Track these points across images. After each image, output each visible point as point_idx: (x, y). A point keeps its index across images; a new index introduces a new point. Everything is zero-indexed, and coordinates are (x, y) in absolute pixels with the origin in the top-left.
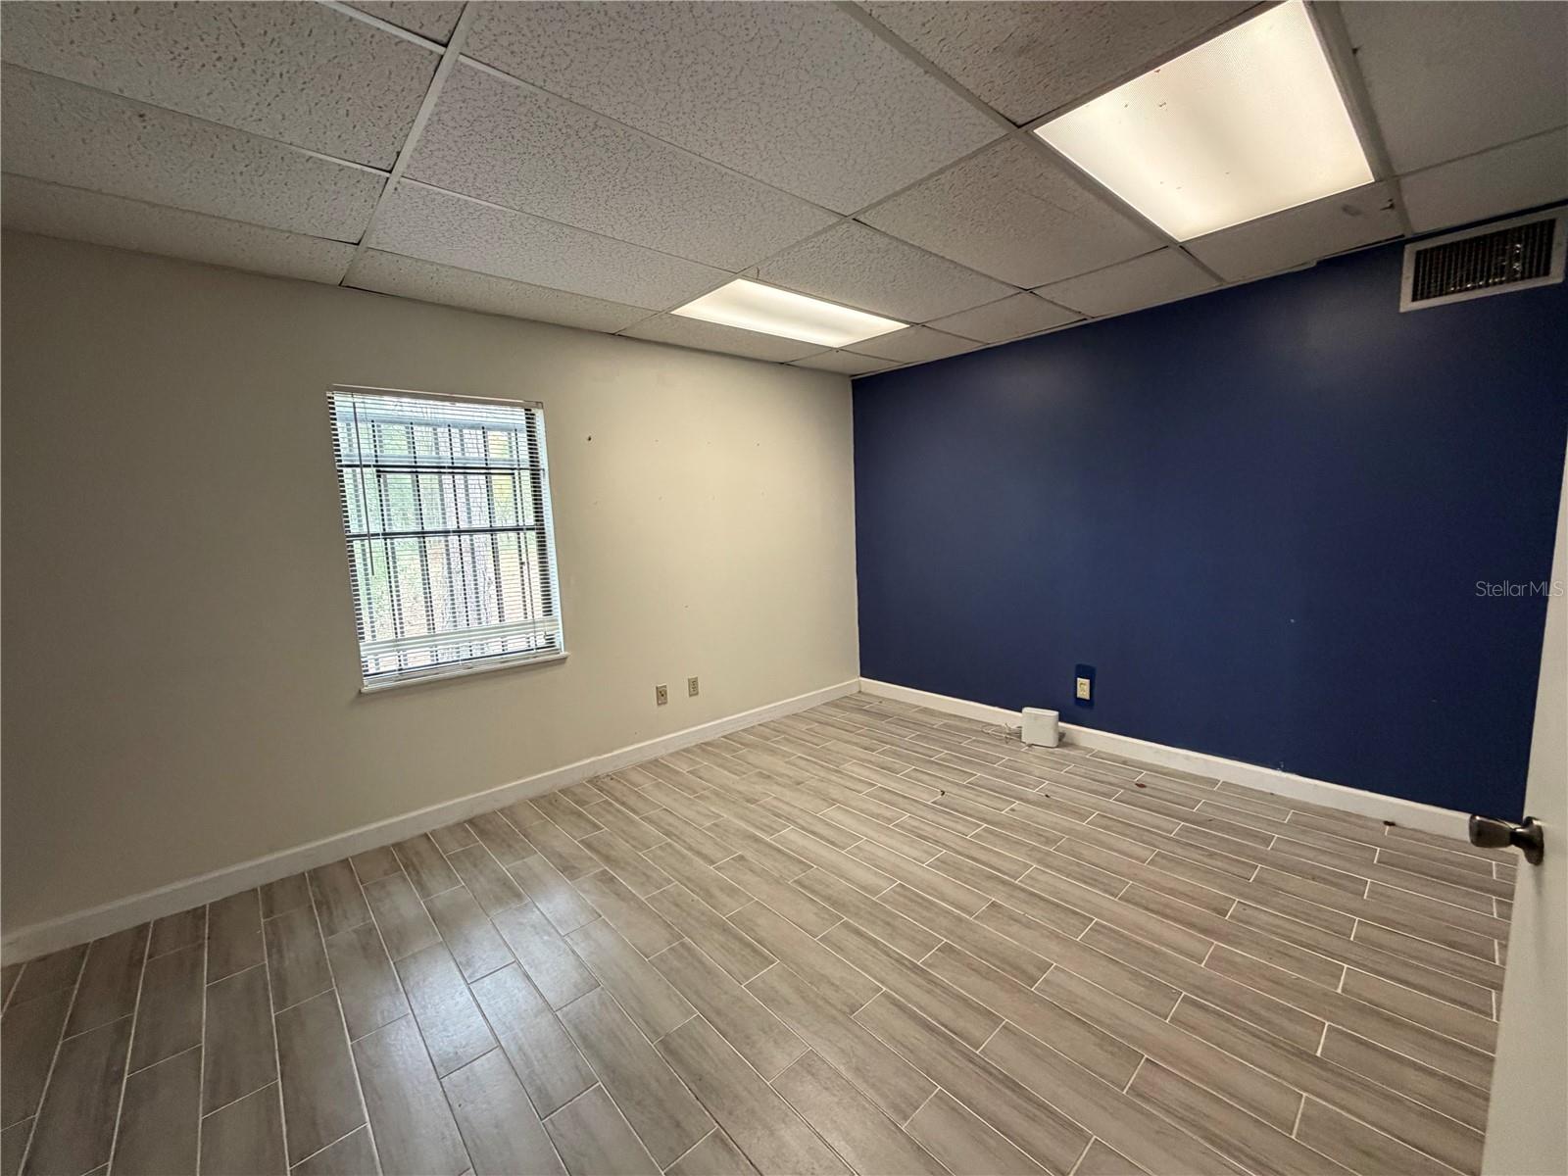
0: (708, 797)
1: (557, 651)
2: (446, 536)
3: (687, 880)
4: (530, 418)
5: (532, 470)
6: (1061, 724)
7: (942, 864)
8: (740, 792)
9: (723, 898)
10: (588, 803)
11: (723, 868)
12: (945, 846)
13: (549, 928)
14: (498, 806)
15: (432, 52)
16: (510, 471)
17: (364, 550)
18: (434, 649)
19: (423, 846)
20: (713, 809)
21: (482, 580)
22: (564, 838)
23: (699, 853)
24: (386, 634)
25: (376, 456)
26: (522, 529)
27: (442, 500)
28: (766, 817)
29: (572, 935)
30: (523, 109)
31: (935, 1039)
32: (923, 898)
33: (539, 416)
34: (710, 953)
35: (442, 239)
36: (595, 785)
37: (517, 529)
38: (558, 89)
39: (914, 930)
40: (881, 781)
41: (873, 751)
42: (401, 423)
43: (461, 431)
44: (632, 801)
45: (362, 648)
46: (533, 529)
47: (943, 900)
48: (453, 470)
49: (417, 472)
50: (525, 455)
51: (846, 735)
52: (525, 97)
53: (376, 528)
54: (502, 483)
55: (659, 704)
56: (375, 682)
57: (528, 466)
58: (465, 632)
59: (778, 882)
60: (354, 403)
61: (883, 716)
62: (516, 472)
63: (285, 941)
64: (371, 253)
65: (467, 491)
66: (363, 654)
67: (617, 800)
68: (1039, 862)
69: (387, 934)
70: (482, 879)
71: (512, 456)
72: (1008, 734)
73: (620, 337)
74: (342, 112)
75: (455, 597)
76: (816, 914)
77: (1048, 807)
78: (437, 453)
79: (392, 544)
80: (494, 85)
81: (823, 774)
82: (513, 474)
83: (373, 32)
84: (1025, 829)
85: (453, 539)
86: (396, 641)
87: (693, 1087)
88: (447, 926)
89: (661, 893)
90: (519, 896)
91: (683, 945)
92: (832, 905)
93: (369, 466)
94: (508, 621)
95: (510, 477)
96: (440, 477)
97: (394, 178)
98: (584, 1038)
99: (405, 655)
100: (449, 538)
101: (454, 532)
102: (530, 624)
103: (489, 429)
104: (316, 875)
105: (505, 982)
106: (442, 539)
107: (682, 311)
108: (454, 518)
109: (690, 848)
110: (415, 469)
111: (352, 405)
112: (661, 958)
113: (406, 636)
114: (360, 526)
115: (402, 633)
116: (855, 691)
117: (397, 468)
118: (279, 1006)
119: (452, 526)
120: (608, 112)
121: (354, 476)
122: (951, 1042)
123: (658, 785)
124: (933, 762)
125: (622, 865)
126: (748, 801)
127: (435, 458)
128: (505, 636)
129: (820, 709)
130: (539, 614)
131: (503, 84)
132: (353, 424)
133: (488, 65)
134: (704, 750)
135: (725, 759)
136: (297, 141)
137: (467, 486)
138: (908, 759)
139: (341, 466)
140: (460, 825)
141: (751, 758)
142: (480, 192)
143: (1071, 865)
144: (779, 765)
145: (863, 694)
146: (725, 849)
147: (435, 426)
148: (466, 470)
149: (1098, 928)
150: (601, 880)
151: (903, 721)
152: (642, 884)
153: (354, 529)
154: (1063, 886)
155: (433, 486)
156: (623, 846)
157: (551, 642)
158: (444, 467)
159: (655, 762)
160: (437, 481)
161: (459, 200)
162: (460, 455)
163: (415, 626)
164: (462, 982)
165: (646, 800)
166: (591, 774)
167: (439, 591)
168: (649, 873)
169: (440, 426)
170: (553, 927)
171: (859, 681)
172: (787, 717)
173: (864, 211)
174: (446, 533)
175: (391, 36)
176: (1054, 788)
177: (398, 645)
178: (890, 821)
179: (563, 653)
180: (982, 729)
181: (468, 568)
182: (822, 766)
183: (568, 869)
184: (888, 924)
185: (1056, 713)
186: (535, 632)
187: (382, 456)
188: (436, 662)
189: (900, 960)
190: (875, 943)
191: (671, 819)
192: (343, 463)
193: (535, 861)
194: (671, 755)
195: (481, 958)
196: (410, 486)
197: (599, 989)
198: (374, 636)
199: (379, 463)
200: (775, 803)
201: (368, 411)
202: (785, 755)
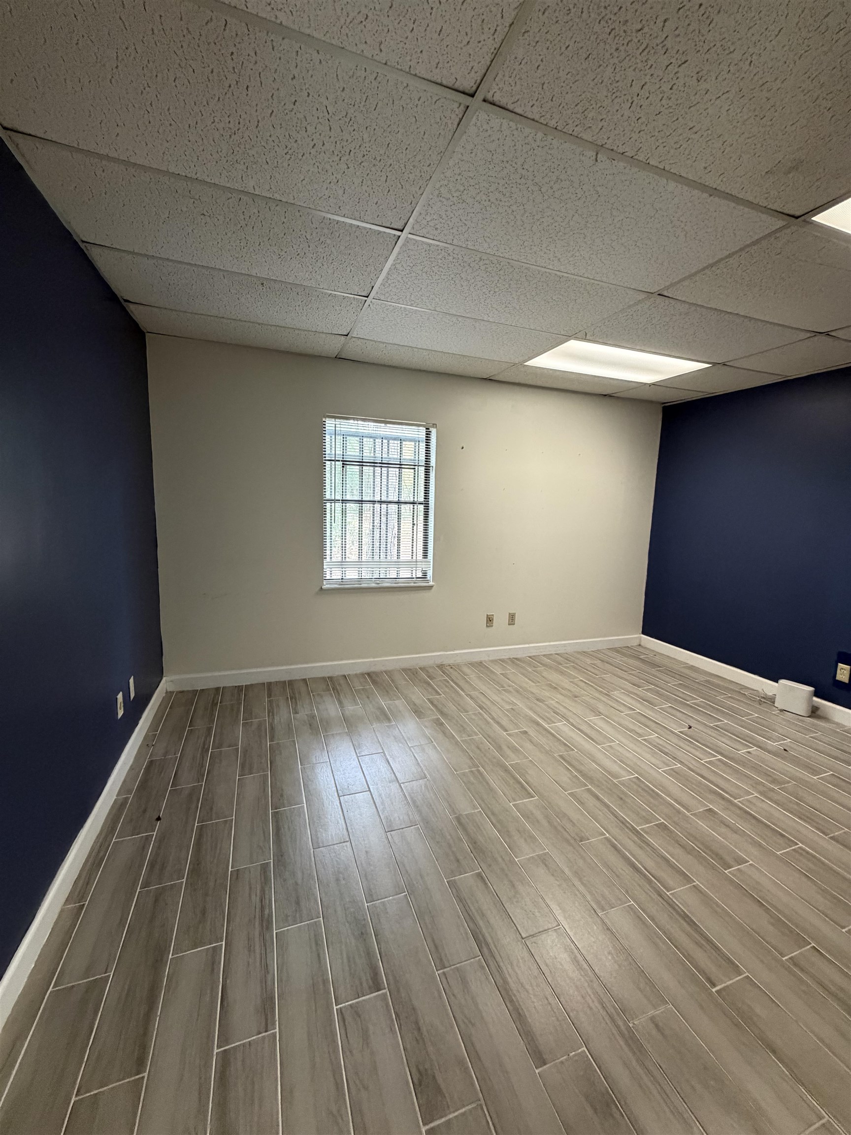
0: (510, 692)
1: (428, 581)
2: (374, 504)
3: (488, 737)
4: (428, 434)
5: (426, 467)
6: (815, 699)
7: (675, 773)
8: (532, 693)
9: (509, 752)
10: (435, 678)
11: (513, 736)
12: (681, 763)
13: (403, 741)
14: (383, 669)
15: (395, 235)
16: (413, 467)
17: (331, 509)
18: (360, 569)
19: (342, 681)
20: (512, 699)
21: (391, 535)
22: (418, 695)
23: (498, 723)
24: (337, 557)
25: (343, 455)
26: (416, 503)
27: (374, 482)
28: (548, 713)
29: (415, 748)
30: (440, 257)
31: (638, 876)
32: (653, 791)
33: (434, 431)
34: (494, 781)
35: (391, 330)
36: (441, 669)
37: (413, 503)
38: (460, 244)
39: (640, 808)
40: (639, 708)
41: (639, 687)
42: (357, 436)
43: (388, 441)
44: (462, 683)
45: (325, 564)
46: (422, 504)
47: (669, 796)
48: (382, 464)
49: (362, 465)
50: (423, 457)
51: (619, 672)
52: (442, 250)
53: (339, 497)
54: (407, 473)
55: (487, 626)
56: (330, 584)
57: (423, 464)
58: (376, 562)
59: (548, 753)
60: (335, 425)
61: (654, 665)
62: (416, 467)
63: (275, 710)
64: (354, 339)
65: (388, 478)
66: (325, 567)
67: (452, 680)
68: (761, 793)
69: (321, 720)
70: (371, 706)
71: (415, 457)
72: (764, 698)
73: (489, 380)
74: (349, 270)
75: (375, 543)
76: (570, 778)
77: (784, 758)
78: (374, 455)
79: (346, 506)
80: (425, 246)
81: (597, 695)
82: (415, 469)
83: (368, 230)
84: (755, 768)
85: (377, 506)
86: (342, 562)
87: (471, 846)
88: (350, 725)
89: (470, 739)
90: (389, 720)
91: (479, 771)
92: (582, 776)
93: (339, 461)
94: (402, 558)
95: (413, 470)
96: (374, 469)
97: (369, 300)
98: (414, 802)
99: (345, 571)
100: (375, 505)
101: (378, 502)
102: (414, 562)
103: (404, 440)
104: (291, 683)
105: (376, 761)
106: (372, 505)
107: (532, 363)
108: (379, 493)
109: (493, 719)
110: (361, 464)
111: (334, 425)
112: (464, 774)
113: (347, 560)
114: (331, 495)
115: (345, 558)
116: (636, 643)
117: (352, 463)
118: (271, 740)
119: (377, 498)
120: (488, 251)
121: (331, 466)
122: (650, 882)
123: (479, 678)
124: (688, 705)
125: (449, 718)
126: (538, 700)
127: (373, 457)
128: (399, 568)
129: (604, 651)
130: (420, 556)
131: (430, 245)
132: (333, 437)
133: (423, 237)
134: (513, 662)
135: (527, 670)
136: (325, 287)
137: (388, 475)
138: (668, 699)
139: (326, 460)
140: (363, 674)
141: (545, 674)
142: (413, 302)
143: (790, 802)
144: (565, 683)
145: (642, 647)
146: (516, 724)
147: (374, 438)
148: (388, 465)
149: (800, 851)
150: (435, 723)
151: (670, 672)
152: (460, 731)
153: (328, 496)
154: (777, 814)
155: (370, 474)
156: (451, 708)
157: (425, 574)
158: (377, 463)
159: (481, 663)
160: (372, 471)
161: (401, 307)
162: (386, 456)
163: (352, 556)
164: (355, 754)
165: (471, 685)
166: (439, 662)
167: (366, 540)
168: (465, 726)
169: (377, 438)
170: (405, 740)
171: (641, 637)
172: (578, 653)
173: (667, 288)
174: (374, 502)
175: (375, 231)
176: (792, 746)
177: (342, 565)
178: (640, 735)
179: (431, 583)
180: (740, 690)
181: (383, 526)
182: (596, 689)
183: (418, 712)
184: (621, 799)
185: (812, 689)
186: (416, 567)
187: (346, 455)
188: (360, 577)
189: (624, 822)
190: (608, 807)
191: (484, 700)
192: (327, 458)
193: (400, 703)
194: (492, 661)
195: (365, 745)
196: (358, 473)
197: (426, 779)
198: (331, 558)
199: (344, 459)
200: (557, 705)
201: (342, 429)
202: (569, 676)
